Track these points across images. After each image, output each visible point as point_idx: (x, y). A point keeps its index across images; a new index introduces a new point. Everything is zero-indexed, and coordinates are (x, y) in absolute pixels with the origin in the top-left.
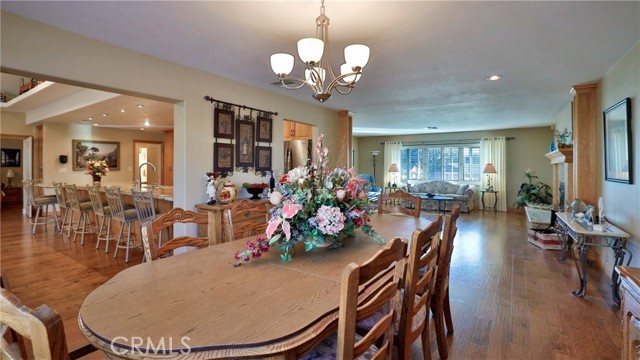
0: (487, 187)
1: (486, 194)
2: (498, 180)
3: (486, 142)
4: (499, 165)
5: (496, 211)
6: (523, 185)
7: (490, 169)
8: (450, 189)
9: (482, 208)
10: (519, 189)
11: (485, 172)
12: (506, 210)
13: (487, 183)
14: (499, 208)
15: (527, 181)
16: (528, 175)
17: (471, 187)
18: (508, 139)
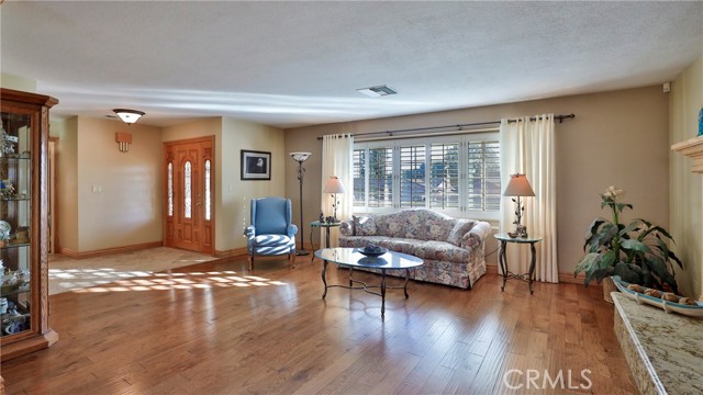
0: (513, 229)
1: (511, 247)
2: (540, 214)
3: (514, 128)
4: (541, 177)
5: (532, 281)
6: (598, 224)
7: (521, 187)
8: (435, 230)
9: (500, 272)
10: (589, 234)
11: (508, 194)
12: (555, 280)
13: (514, 218)
14: (541, 274)
15: (607, 215)
16: (611, 202)
17: (478, 229)
18: (560, 119)
